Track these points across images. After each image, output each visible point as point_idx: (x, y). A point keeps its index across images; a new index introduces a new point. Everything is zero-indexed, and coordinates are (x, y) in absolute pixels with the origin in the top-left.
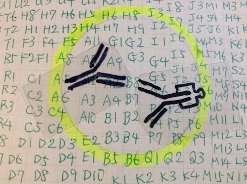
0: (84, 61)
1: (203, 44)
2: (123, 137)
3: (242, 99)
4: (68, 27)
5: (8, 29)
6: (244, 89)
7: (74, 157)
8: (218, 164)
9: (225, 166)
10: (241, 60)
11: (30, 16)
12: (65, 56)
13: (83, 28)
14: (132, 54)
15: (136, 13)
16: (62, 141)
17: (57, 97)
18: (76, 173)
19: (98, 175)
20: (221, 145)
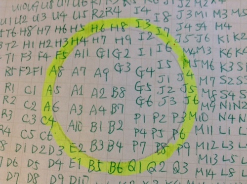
0: (74, 73)
1: (191, 53)
2: (108, 146)
3: (230, 109)
4: (61, 41)
5: (8, 44)
6: (233, 100)
7: (62, 162)
8: (203, 174)
9: (210, 177)
10: (230, 69)
11: (28, 32)
12: (57, 69)
13: (73, 42)
14: (118, 65)
15: (124, 24)
16: (51, 147)
17: (49, 106)
18: (63, 178)
19: (83, 180)
20: (206, 156)
